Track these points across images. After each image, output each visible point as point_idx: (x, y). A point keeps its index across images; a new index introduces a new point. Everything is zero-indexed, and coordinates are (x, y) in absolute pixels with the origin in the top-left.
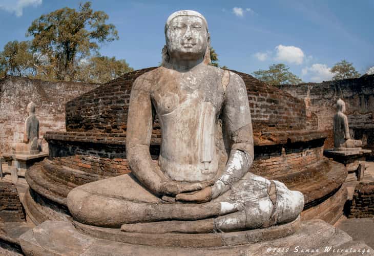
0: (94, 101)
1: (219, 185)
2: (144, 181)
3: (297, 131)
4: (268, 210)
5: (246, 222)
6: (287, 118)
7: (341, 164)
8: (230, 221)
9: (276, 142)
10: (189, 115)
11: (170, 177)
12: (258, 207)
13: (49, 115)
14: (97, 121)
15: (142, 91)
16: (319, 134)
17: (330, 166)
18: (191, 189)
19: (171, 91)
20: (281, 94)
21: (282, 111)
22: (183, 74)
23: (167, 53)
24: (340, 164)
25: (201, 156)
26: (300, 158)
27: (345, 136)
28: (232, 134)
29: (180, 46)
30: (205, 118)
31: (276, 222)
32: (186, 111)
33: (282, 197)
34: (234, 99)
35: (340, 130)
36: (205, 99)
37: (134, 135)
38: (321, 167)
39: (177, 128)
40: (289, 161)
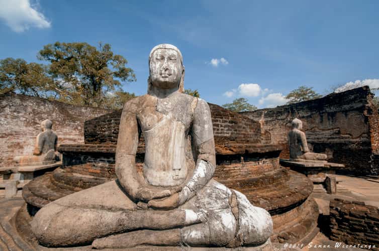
0: (108, 121)
1: (186, 192)
2: (125, 187)
3: (254, 145)
4: (232, 227)
5: (210, 237)
6: (244, 134)
7: (302, 174)
8: (194, 234)
9: (236, 152)
10: (164, 131)
11: (148, 182)
12: (221, 221)
13: (74, 131)
14: (110, 136)
15: (130, 113)
16: (275, 147)
17: (288, 175)
18: (161, 195)
19: (152, 113)
20: (240, 117)
21: (240, 129)
22: (161, 100)
23: (151, 83)
24: (300, 174)
25: (173, 164)
26: (258, 166)
27: (303, 149)
28: (198, 147)
29: (159, 76)
30: (176, 134)
31: (242, 243)
32: (162, 129)
33: (244, 212)
34: (200, 119)
35: (296, 144)
36: (176, 119)
37: (122, 148)
38: (279, 176)
39: (155, 142)
40: (247, 168)
